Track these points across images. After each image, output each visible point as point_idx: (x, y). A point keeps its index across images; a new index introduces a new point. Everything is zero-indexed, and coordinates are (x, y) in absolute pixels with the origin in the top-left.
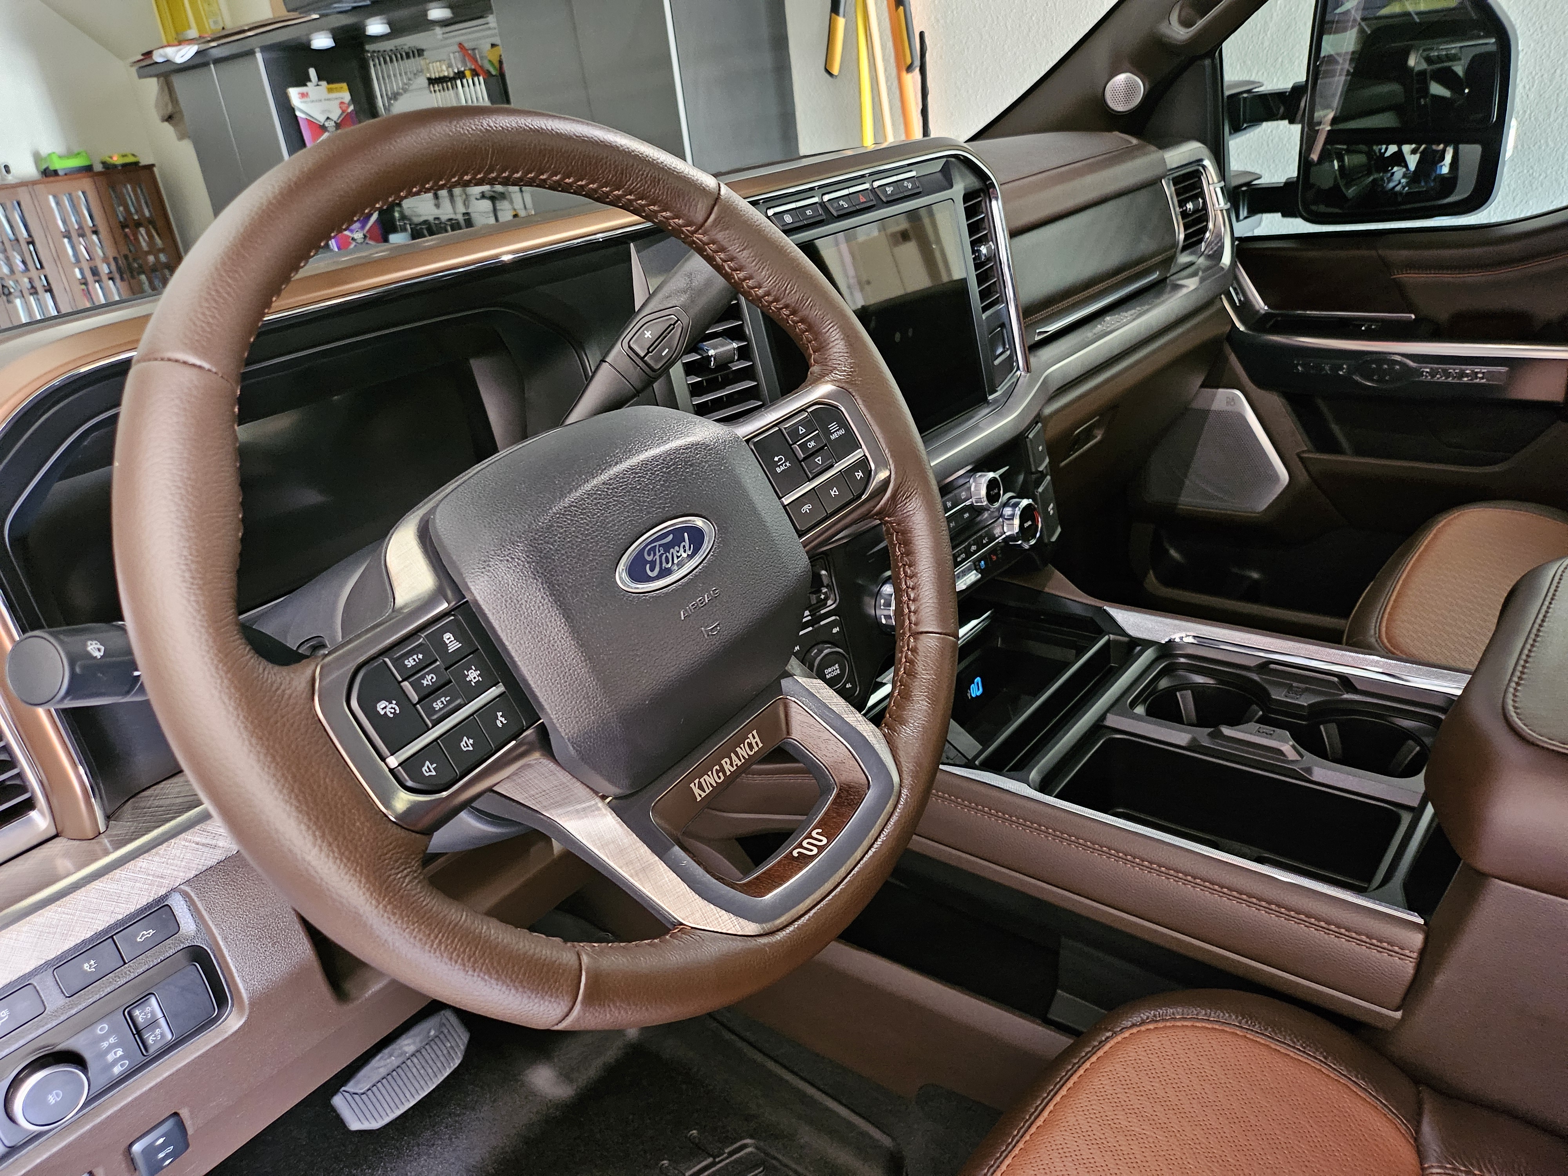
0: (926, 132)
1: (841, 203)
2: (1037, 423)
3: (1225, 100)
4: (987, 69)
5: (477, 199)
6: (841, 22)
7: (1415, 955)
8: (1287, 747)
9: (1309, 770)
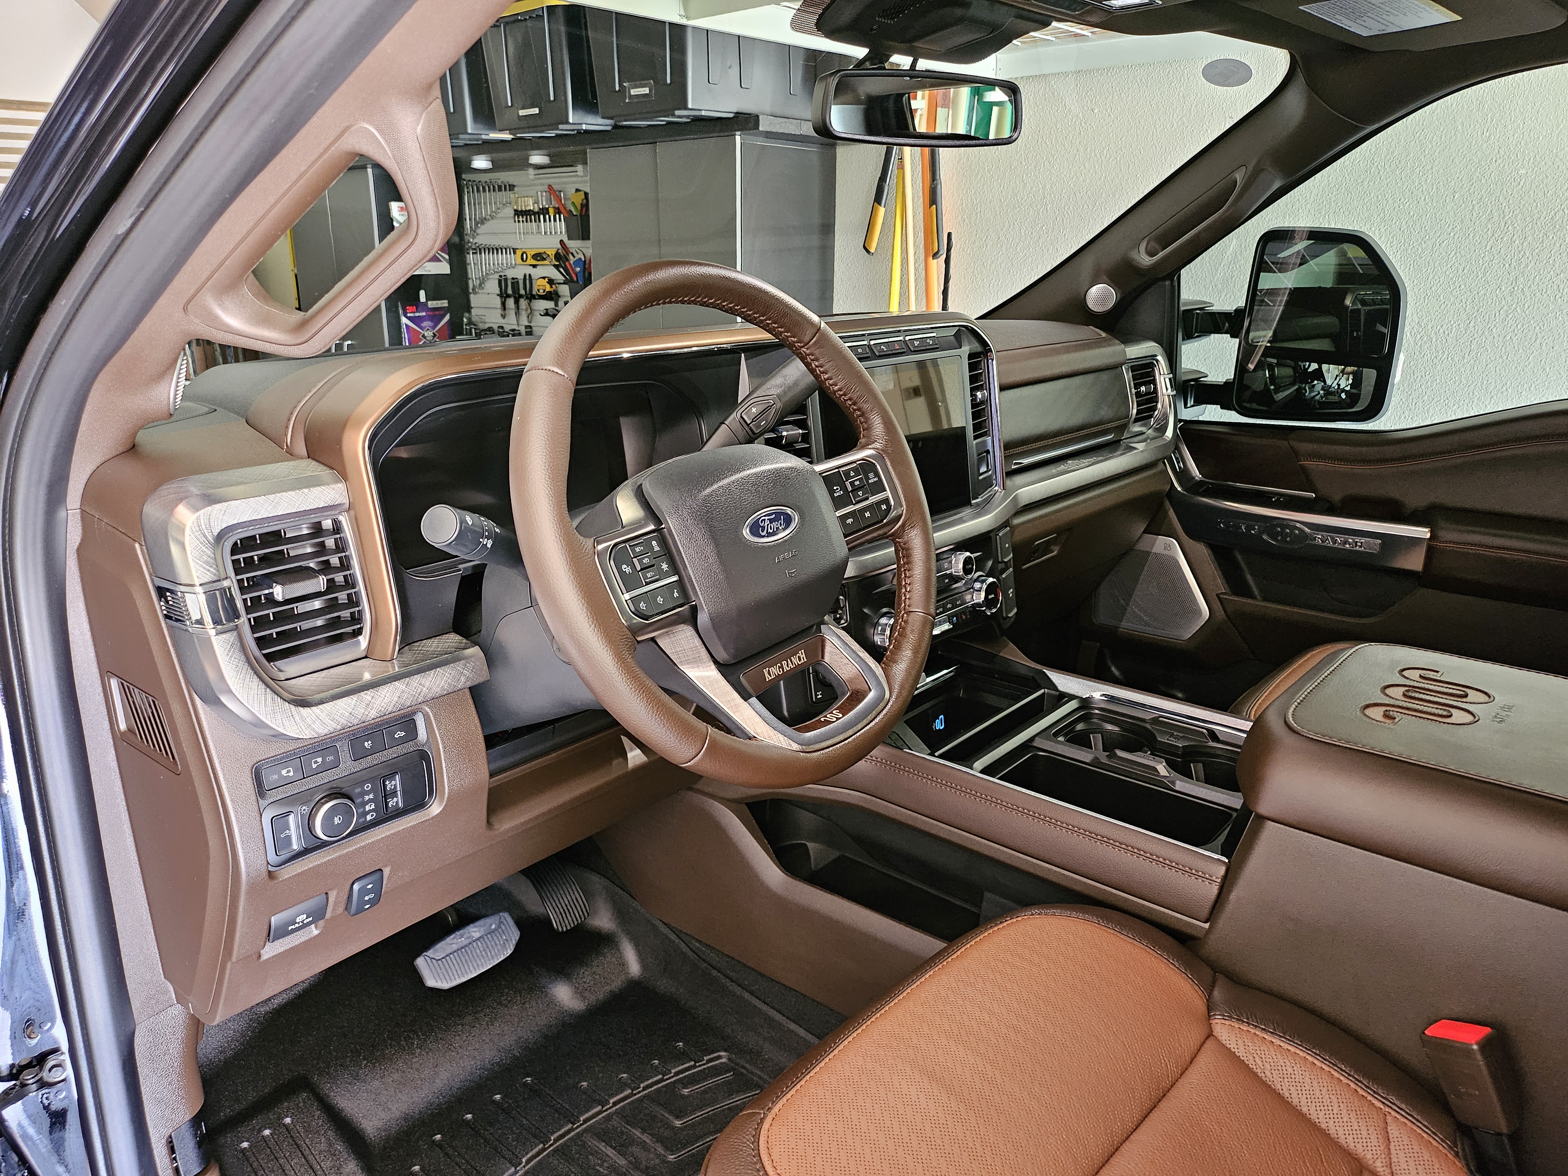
0: (945, 307)
1: (882, 347)
2: (1006, 527)
3: (1181, 313)
4: (1001, 264)
5: (540, 315)
6: (882, 210)
7: (1219, 880)
8: (1162, 769)
9: (1173, 783)
